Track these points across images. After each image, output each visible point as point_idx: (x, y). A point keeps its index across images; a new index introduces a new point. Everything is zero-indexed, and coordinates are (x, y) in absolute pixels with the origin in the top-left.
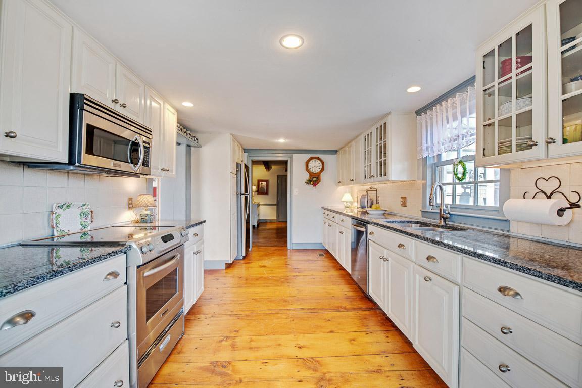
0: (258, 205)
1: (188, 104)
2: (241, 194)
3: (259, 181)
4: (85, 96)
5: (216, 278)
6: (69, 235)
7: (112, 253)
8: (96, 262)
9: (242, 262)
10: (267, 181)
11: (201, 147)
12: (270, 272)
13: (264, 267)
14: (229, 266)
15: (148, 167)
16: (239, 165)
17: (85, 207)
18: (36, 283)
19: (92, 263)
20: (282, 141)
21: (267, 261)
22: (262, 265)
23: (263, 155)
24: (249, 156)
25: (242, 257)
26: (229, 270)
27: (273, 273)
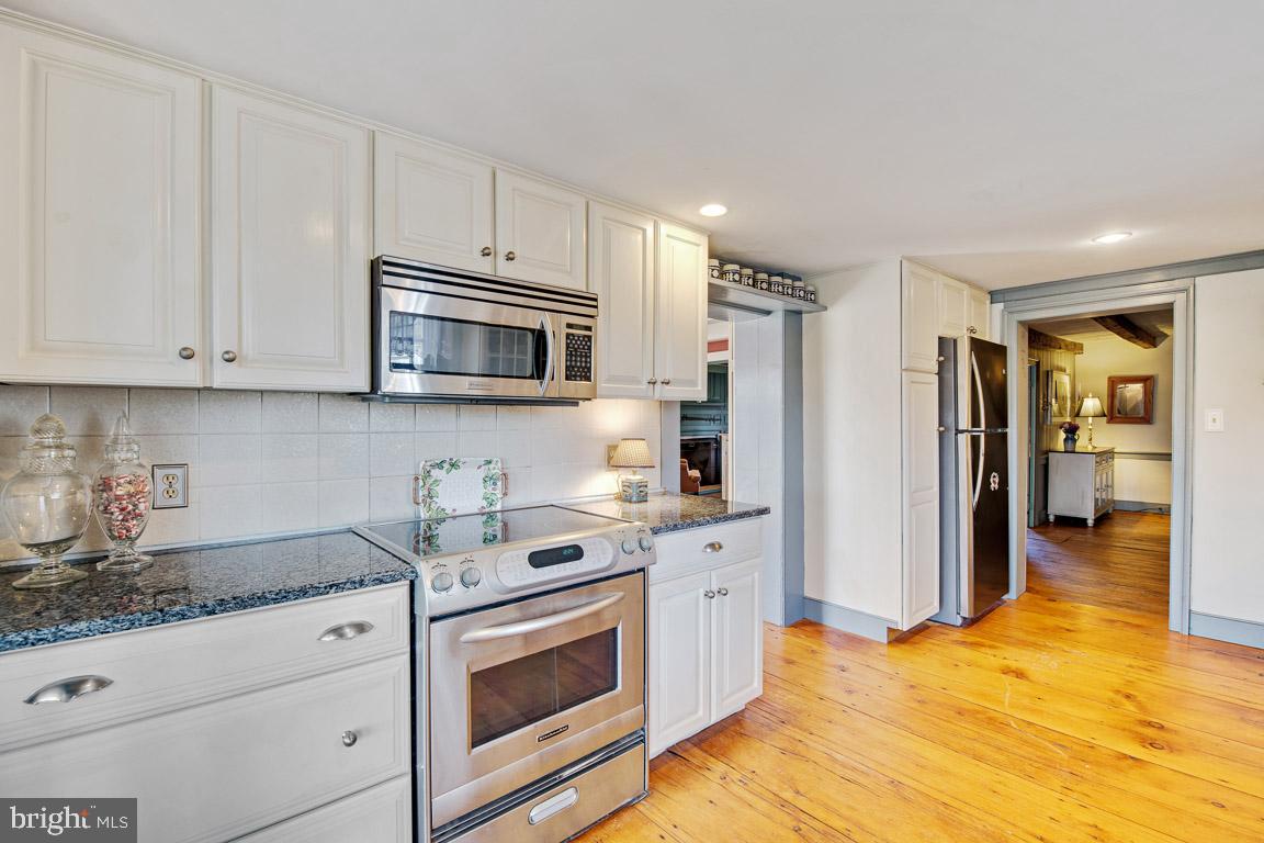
0: (1106, 456)
1: (713, 211)
2: (958, 431)
3: (1114, 382)
4: (384, 258)
5: (842, 662)
6: (454, 517)
7: (345, 583)
8: (290, 599)
9: (957, 635)
10: (1145, 380)
11: (826, 308)
12: (1026, 701)
13: (1020, 674)
14: (899, 638)
15: (589, 379)
16: (946, 346)
17: (491, 466)
18: (110, 630)
19: (276, 601)
20: (1112, 238)
21: (1044, 656)
22: (1014, 665)
23: (1058, 300)
24: (1008, 311)
25: (959, 622)
26: (898, 652)
27: (1033, 711)
